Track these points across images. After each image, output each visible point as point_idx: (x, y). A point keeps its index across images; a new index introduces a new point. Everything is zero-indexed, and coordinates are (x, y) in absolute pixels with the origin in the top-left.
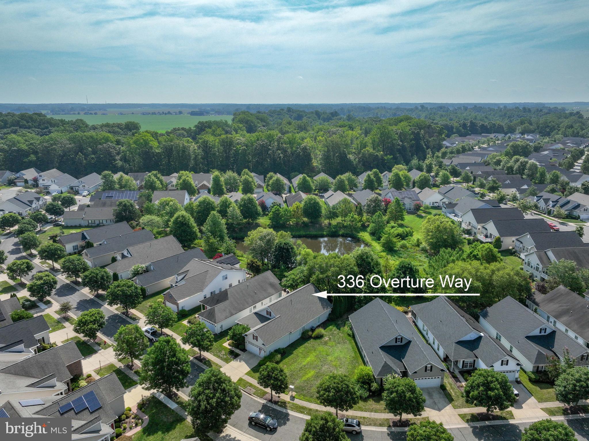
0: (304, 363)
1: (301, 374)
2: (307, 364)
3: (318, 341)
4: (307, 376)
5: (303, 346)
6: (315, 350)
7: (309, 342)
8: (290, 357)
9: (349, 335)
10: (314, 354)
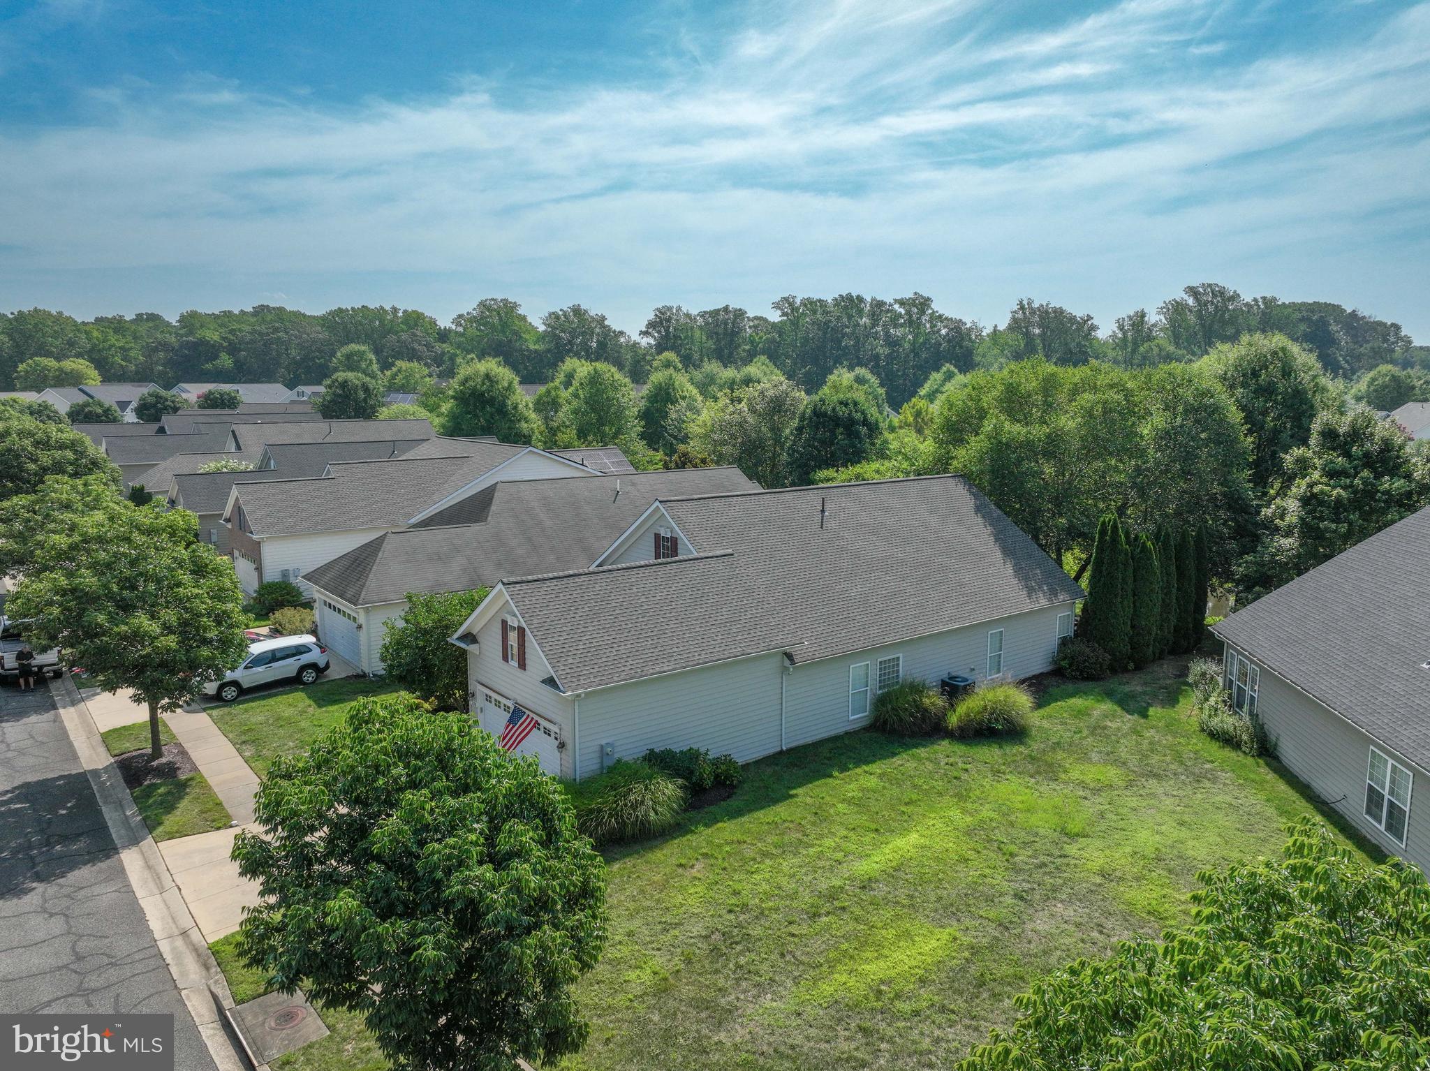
0: (864, 868)
1: (817, 944)
2: (894, 873)
3: (990, 753)
4: (875, 969)
5: (878, 767)
6: (961, 797)
7: (922, 752)
8: (760, 814)
9: (1228, 740)
10: (955, 813)
